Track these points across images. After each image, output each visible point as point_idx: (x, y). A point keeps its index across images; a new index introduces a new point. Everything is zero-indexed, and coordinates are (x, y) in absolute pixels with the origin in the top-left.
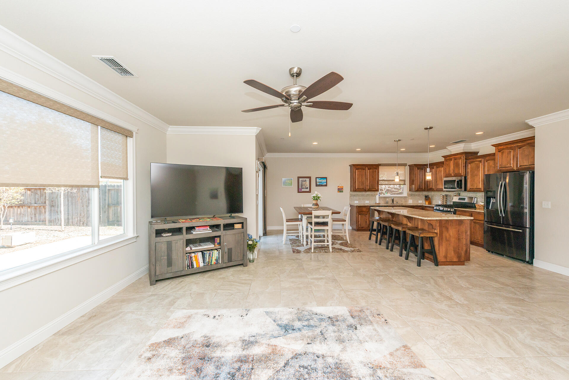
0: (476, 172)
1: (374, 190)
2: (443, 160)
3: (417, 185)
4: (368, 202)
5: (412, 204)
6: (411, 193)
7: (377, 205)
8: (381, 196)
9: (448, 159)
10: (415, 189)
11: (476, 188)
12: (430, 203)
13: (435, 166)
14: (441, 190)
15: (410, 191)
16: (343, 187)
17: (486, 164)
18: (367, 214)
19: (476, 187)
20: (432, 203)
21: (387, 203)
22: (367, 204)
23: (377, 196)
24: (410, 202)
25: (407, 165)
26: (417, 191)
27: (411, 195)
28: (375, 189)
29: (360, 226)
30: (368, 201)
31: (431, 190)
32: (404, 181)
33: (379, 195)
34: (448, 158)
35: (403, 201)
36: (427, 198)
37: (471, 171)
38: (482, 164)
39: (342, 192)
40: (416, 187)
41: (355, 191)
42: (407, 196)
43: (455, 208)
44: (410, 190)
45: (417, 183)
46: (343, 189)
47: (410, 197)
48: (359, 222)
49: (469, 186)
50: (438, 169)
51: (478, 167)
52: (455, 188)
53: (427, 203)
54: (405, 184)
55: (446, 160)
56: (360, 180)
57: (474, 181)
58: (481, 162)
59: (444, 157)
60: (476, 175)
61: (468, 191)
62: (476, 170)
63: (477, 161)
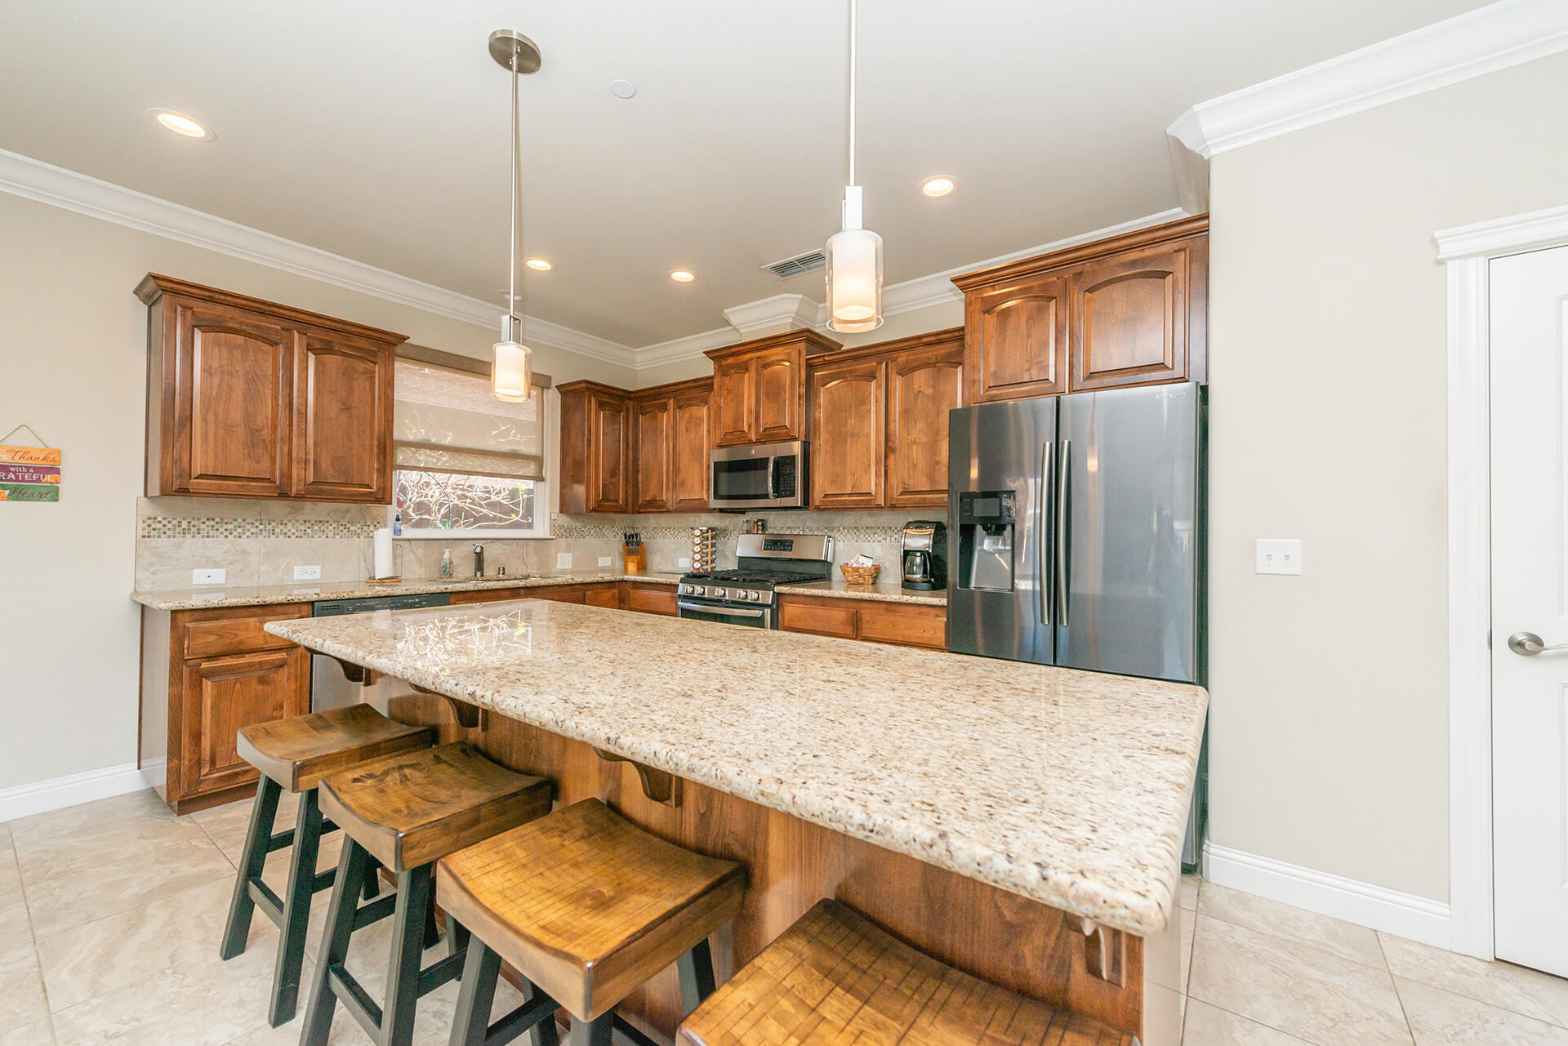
0: (851, 422)
1: (362, 494)
2: (708, 369)
3: (597, 483)
4: (318, 576)
5: (572, 572)
6: (564, 520)
7: (380, 590)
8: (408, 532)
9: (730, 366)
10: (588, 500)
11: (850, 495)
12: (642, 568)
13: (672, 401)
14: (701, 508)
15: (561, 511)
16: (59, 452)
17: (897, 383)
18: (281, 665)
19: (853, 487)
20: (649, 566)
21: (446, 571)
22: (304, 585)
23: (383, 537)
24: (565, 565)
25: (553, 385)
26: (594, 510)
27: (569, 532)
28: (368, 486)
29: (205, 770)
30: (318, 568)
31: (655, 507)
32: (539, 460)
33: (397, 531)
34: (730, 361)
35: (533, 560)
36: (633, 546)
37: (829, 417)
38: (879, 387)
39: (53, 495)
40: (593, 490)
41: (184, 492)
42: (547, 536)
43: (777, 589)
44: (564, 508)
45: (597, 473)
46: (57, 471)
47: (563, 540)
48: (197, 737)
49: (821, 485)
50: (686, 414)
51: (863, 401)
52: (766, 496)
53: (632, 567)
54: (539, 478)
55: (723, 371)
56: (236, 415)
57: (843, 462)
58: (872, 376)
59: (715, 355)
60: (853, 435)
61: (818, 508)
62: (853, 413)
63: (855, 370)
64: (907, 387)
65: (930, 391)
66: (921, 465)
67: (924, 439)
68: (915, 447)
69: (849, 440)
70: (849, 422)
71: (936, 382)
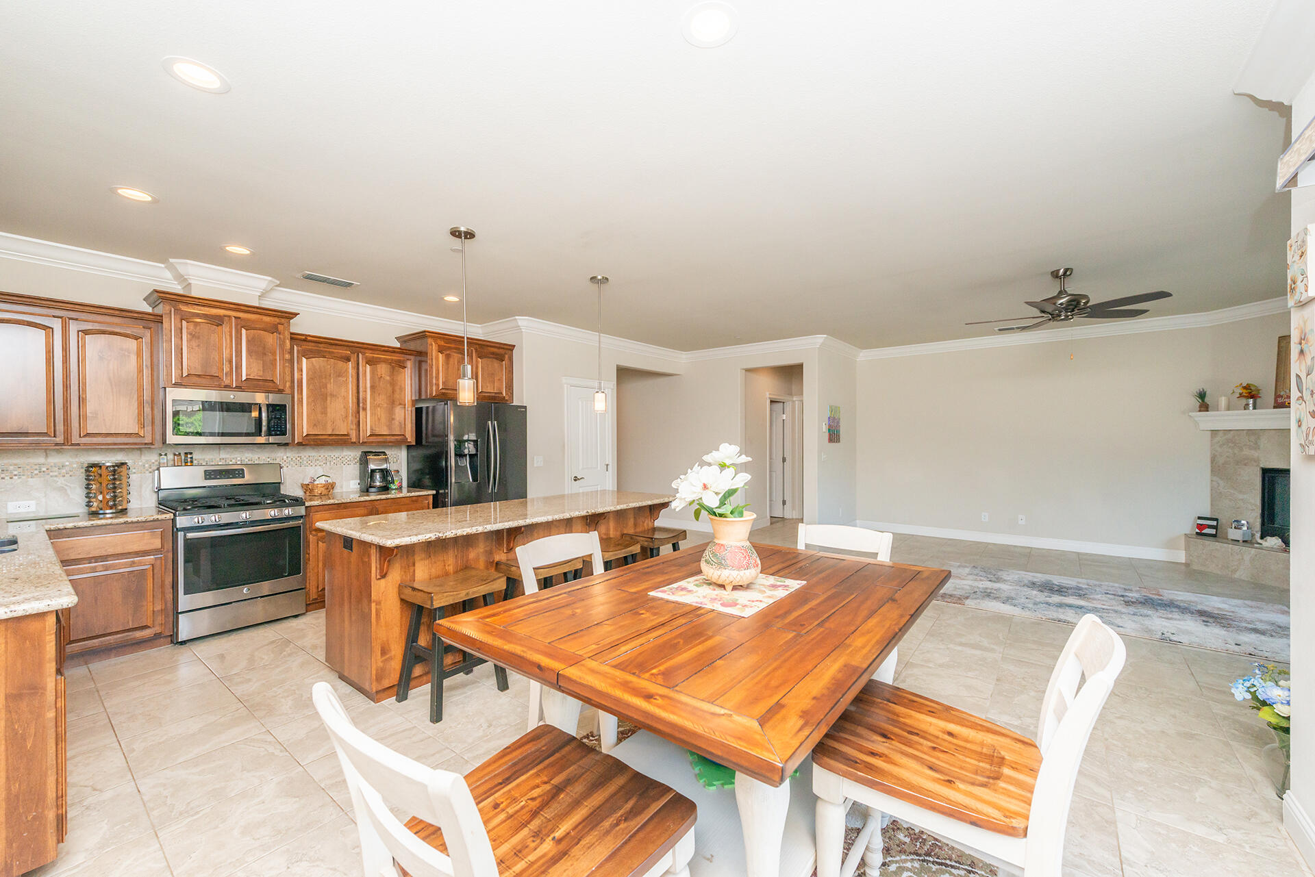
11: (331, 435)
17: (365, 368)
34: (193, 309)
38: (352, 367)
49: (303, 428)
50: (99, 337)
55: (182, 315)
57: (324, 412)
58: (348, 360)
59: (161, 296)
60: (332, 395)
61: (300, 444)
62: (332, 381)
63: (333, 352)
64: (373, 373)
65: (388, 378)
66: (383, 420)
67: (385, 405)
68: (379, 409)
69: (329, 398)
70: (329, 386)
71: (392, 374)
